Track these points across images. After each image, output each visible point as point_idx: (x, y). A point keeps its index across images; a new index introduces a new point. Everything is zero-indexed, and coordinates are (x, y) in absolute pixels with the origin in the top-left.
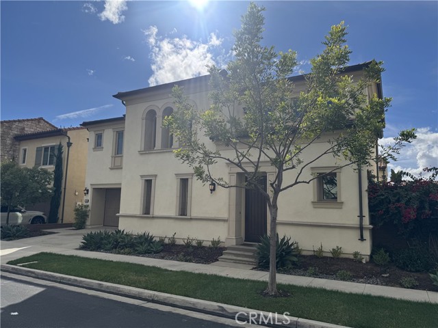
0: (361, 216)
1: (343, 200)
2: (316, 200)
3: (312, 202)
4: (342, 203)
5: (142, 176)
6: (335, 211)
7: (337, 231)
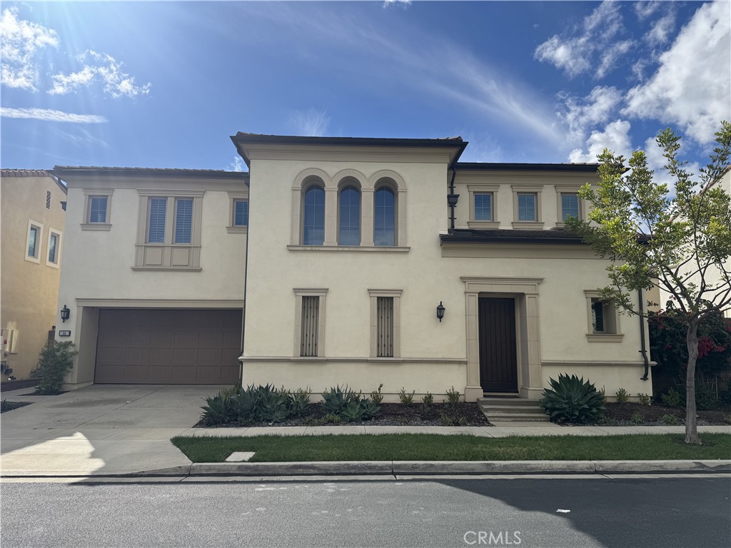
0: (643, 351)
1: (622, 332)
2: (591, 333)
3: (587, 335)
4: (622, 335)
5: (296, 290)
6: (614, 345)
7: (616, 369)
